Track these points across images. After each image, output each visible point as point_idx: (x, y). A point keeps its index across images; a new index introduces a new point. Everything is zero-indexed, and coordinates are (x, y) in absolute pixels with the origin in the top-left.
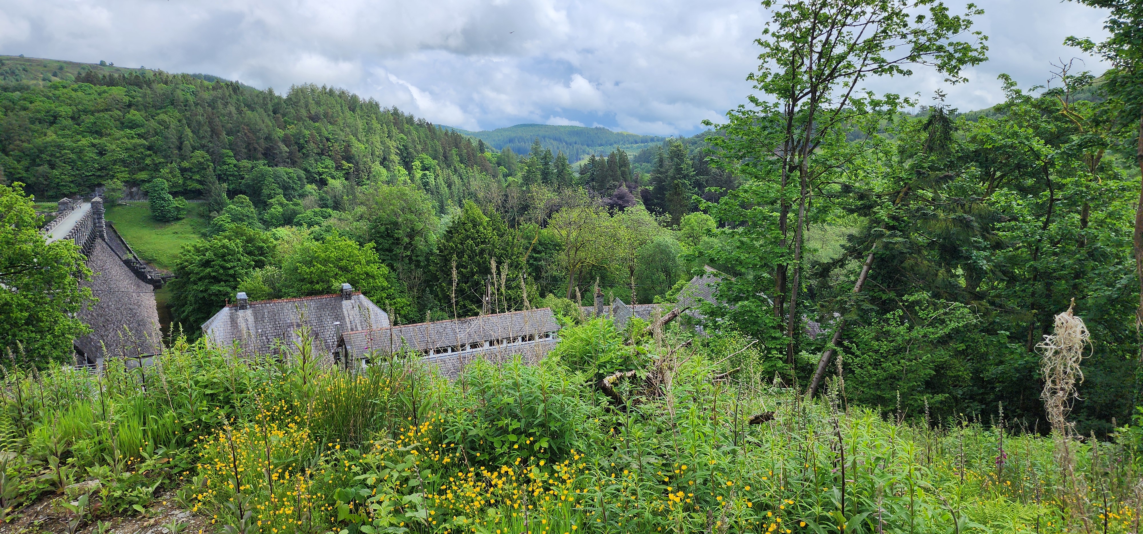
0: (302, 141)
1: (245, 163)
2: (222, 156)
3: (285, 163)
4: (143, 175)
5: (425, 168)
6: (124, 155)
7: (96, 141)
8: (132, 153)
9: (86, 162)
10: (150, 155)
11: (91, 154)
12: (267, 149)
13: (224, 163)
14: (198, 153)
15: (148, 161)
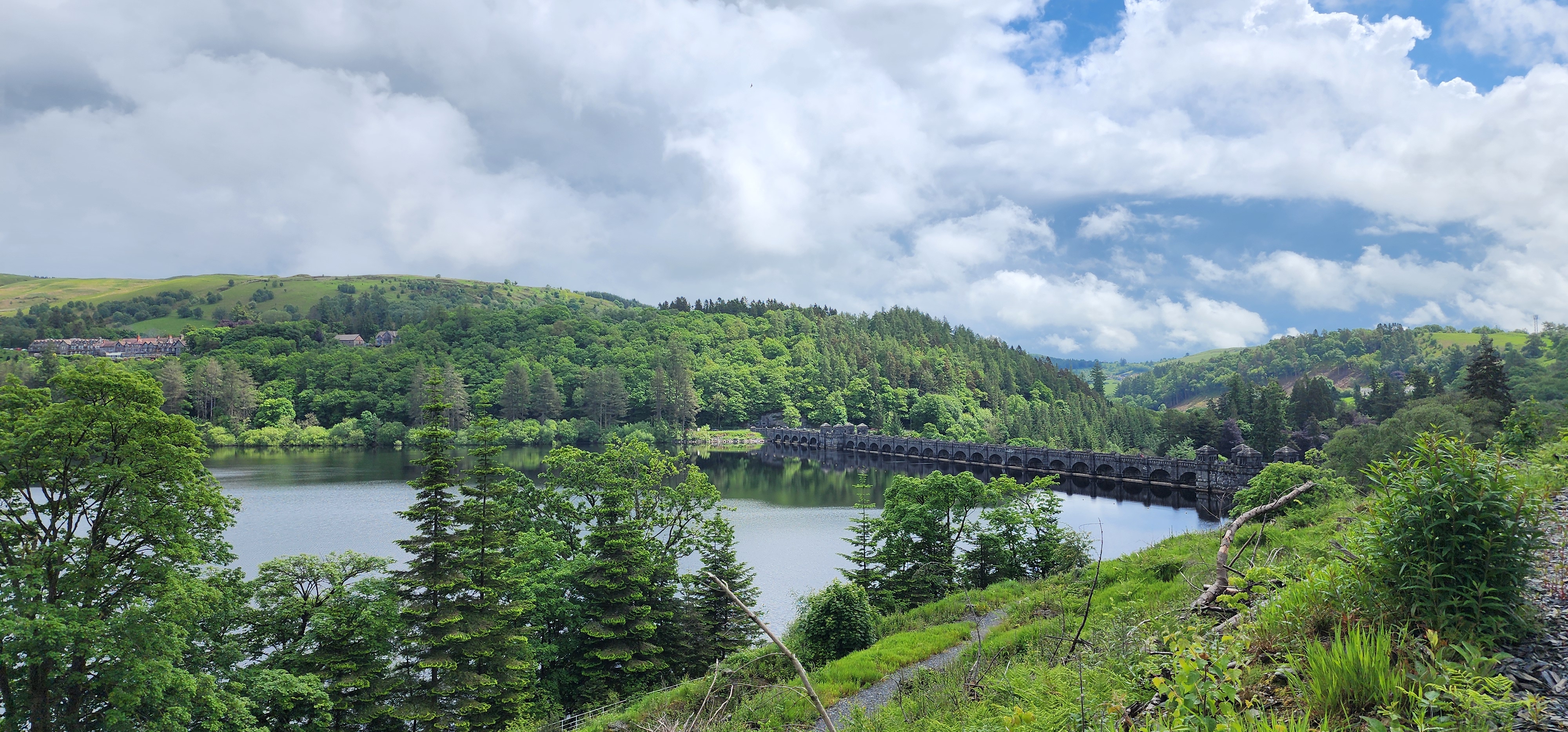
0: (938, 368)
1: (900, 390)
2: (881, 383)
3: (933, 390)
4: (808, 405)
5: (1043, 397)
6: (787, 384)
7: (754, 369)
8: (793, 381)
9: (754, 390)
10: (808, 383)
11: (756, 383)
12: (911, 375)
13: (883, 391)
14: (859, 380)
15: (811, 389)
